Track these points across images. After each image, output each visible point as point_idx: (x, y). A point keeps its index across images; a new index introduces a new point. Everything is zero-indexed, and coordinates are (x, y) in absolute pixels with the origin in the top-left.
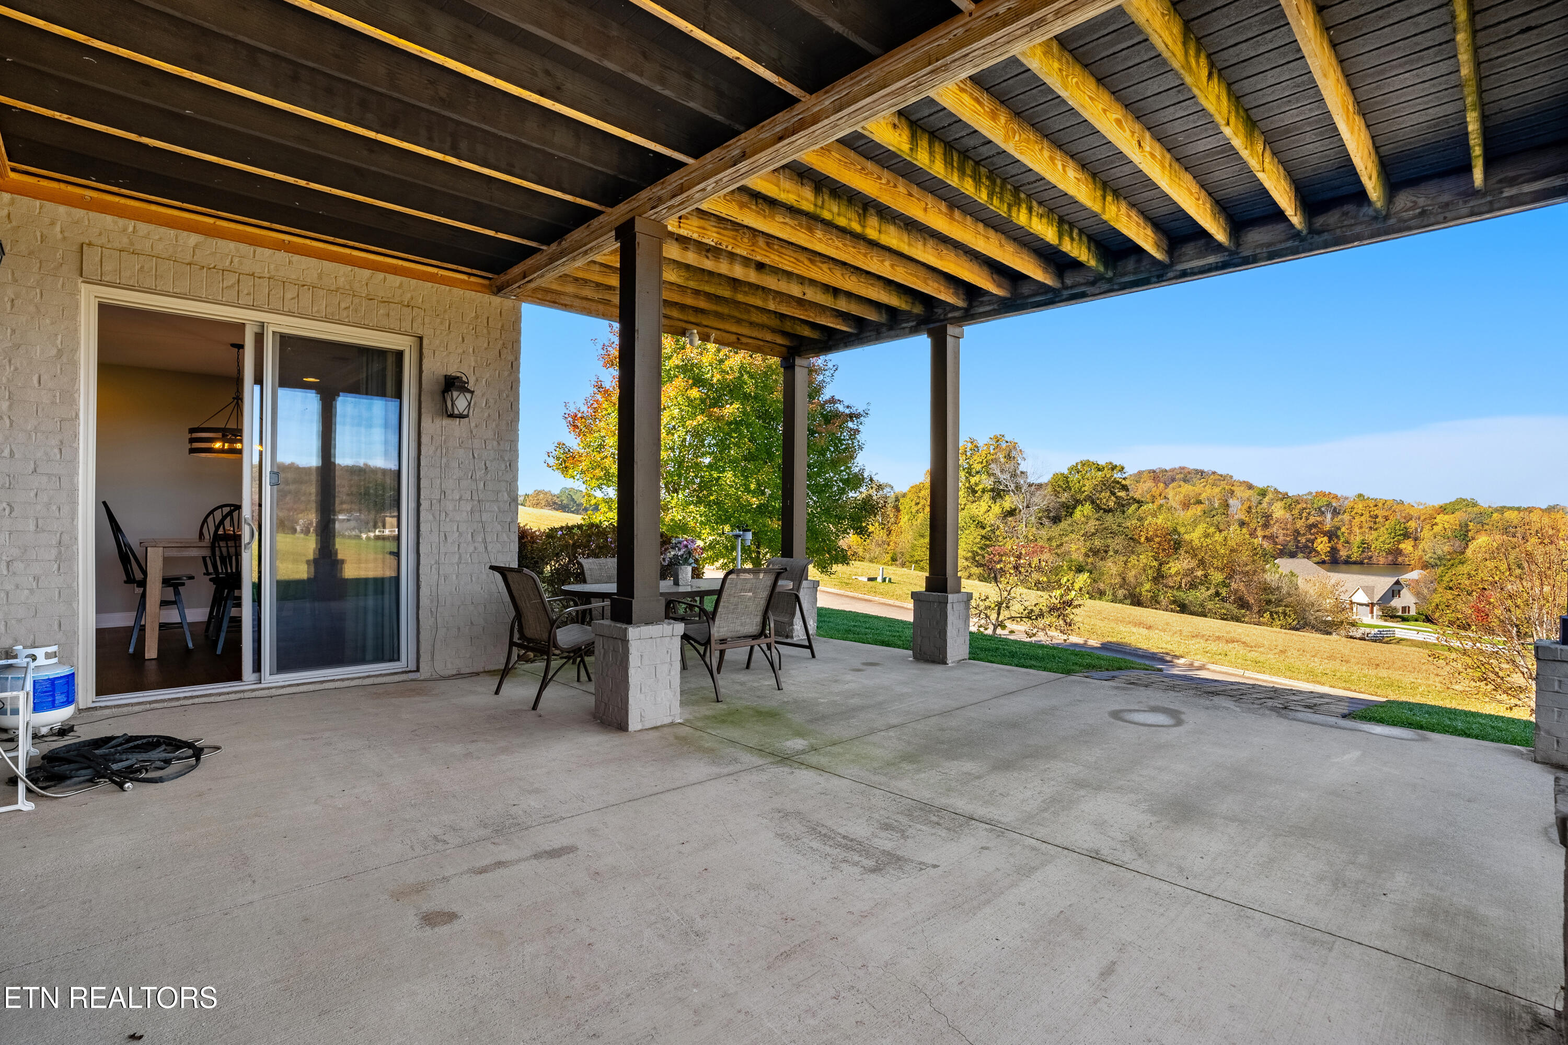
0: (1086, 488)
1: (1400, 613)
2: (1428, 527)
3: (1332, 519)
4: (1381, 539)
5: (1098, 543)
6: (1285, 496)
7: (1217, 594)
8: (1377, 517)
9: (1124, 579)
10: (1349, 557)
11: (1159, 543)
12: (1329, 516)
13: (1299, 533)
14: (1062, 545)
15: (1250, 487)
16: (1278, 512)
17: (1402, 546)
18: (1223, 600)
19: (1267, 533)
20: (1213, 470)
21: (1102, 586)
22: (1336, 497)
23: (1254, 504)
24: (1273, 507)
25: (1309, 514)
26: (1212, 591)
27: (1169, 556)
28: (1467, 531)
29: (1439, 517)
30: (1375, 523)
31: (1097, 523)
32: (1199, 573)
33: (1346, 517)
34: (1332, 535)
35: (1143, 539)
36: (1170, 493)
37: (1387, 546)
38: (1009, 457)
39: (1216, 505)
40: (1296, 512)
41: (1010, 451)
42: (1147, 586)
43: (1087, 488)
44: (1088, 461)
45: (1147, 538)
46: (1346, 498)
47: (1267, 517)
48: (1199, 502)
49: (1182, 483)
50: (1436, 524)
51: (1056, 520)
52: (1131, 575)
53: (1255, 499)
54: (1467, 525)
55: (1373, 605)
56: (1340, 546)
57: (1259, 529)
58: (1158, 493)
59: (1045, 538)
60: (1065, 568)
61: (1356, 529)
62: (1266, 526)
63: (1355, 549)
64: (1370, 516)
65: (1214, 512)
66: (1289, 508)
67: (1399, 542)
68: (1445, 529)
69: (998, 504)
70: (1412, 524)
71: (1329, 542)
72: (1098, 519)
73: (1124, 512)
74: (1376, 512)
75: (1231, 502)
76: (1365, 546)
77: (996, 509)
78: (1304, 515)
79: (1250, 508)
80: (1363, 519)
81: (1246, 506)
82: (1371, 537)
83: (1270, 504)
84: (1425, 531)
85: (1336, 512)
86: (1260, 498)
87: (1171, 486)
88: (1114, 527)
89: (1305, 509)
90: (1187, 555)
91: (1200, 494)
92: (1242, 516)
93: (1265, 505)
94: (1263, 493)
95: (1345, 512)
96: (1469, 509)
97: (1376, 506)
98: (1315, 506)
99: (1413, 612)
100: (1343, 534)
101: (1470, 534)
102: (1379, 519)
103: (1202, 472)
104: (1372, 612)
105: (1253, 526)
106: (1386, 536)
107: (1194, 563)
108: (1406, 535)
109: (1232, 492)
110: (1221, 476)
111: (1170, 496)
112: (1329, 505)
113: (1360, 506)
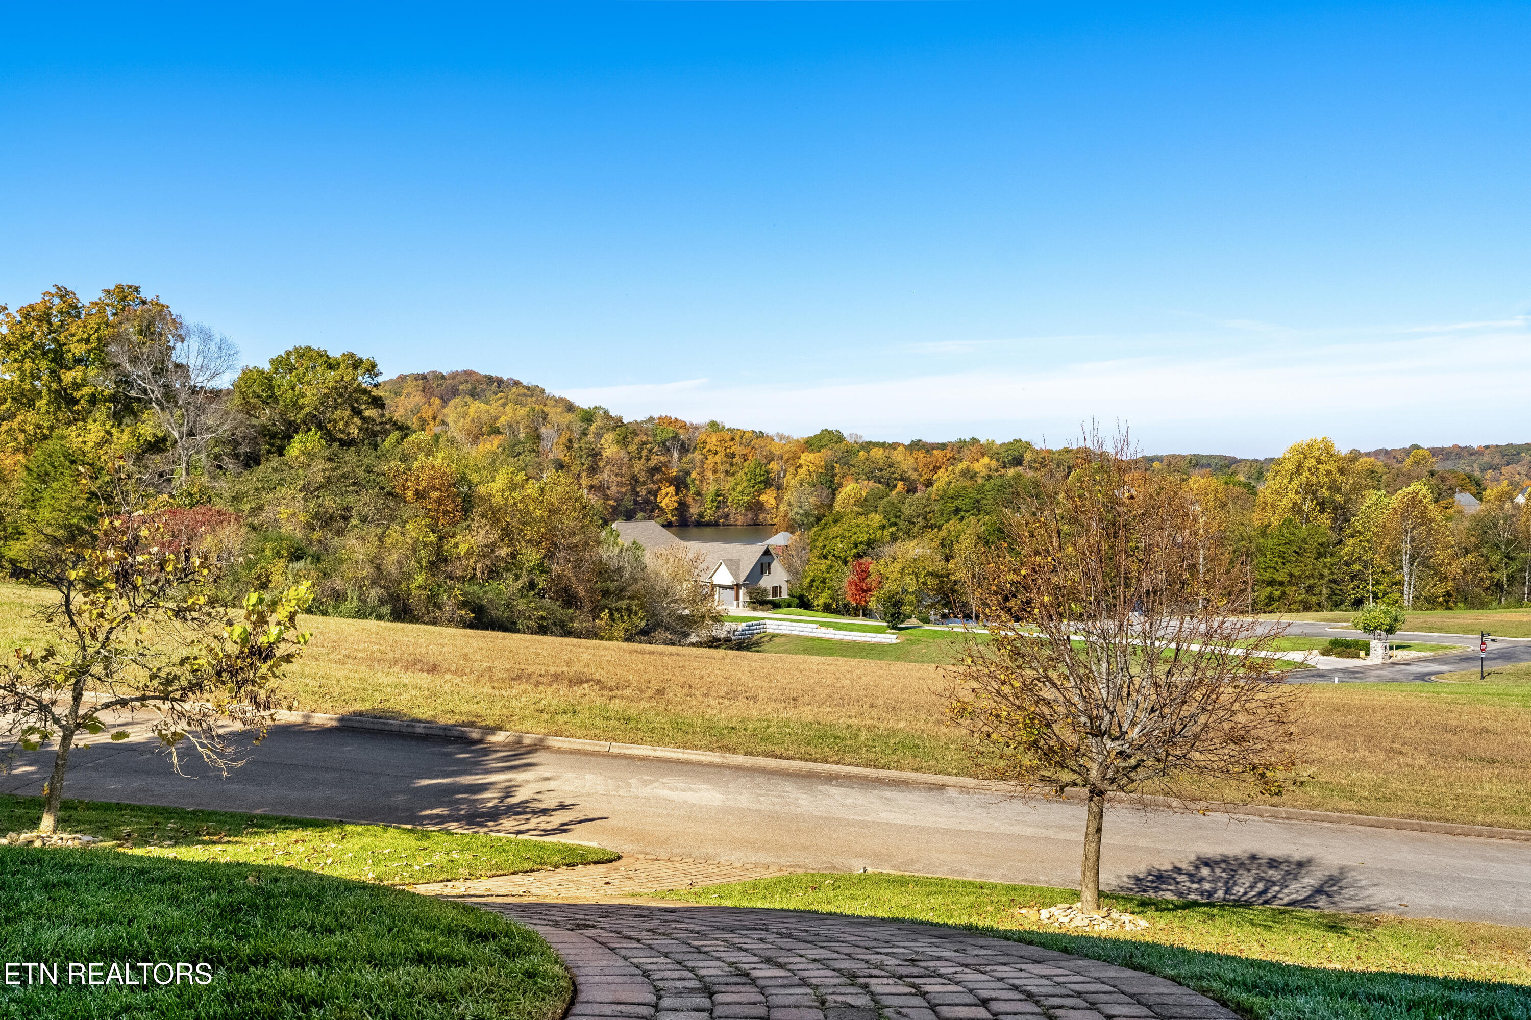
2: (791, 470)
3: (680, 459)
4: (740, 488)
6: (617, 424)
8: (733, 456)
10: (701, 515)
11: (437, 501)
12: (676, 455)
13: (637, 481)
15: (569, 406)
16: (610, 448)
17: (763, 498)
19: (595, 482)
22: (684, 426)
23: (576, 435)
24: (603, 441)
25: (650, 451)
27: (454, 523)
28: (834, 475)
29: (803, 456)
30: (732, 465)
31: (329, 465)
33: (697, 456)
34: (680, 483)
36: (450, 413)
37: (746, 499)
39: (522, 436)
40: (633, 448)
46: (696, 428)
47: (595, 455)
48: (496, 431)
49: (469, 399)
50: (800, 466)
53: (578, 426)
54: (833, 468)
56: (689, 500)
57: (584, 475)
58: (430, 414)
61: (709, 474)
62: (593, 470)
63: (708, 504)
64: (726, 455)
65: (519, 448)
66: (623, 441)
67: (760, 492)
68: (810, 473)
70: (774, 466)
71: (677, 494)
74: (733, 449)
75: (543, 431)
76: (720, 499)
78: (644, 452)
79: (570, 441)
80: (717, 459)
81: (564, 439)
82: (726, 486)
83: (599, 436)
84: (789, 476)
85: (684, 449)
86: (585, 425)
87: (451, 403)
89: (645, 443)
91: (497, 418)
92: (560, 454)
93: (591, 437)
94: (588, 417)
95: (695, 448)
96: (836, 447)
97: (732, 439)
98: (658, 439)
100: (693, 480)
101: (837, 479)
102: (737, 460)
103: (500, 382)
105: (575, 469)
106: (745, 484)
108: (768, 483)
109: (545, 416)
111: (450, 420)
112: (674, 438)
113: (714, 440)
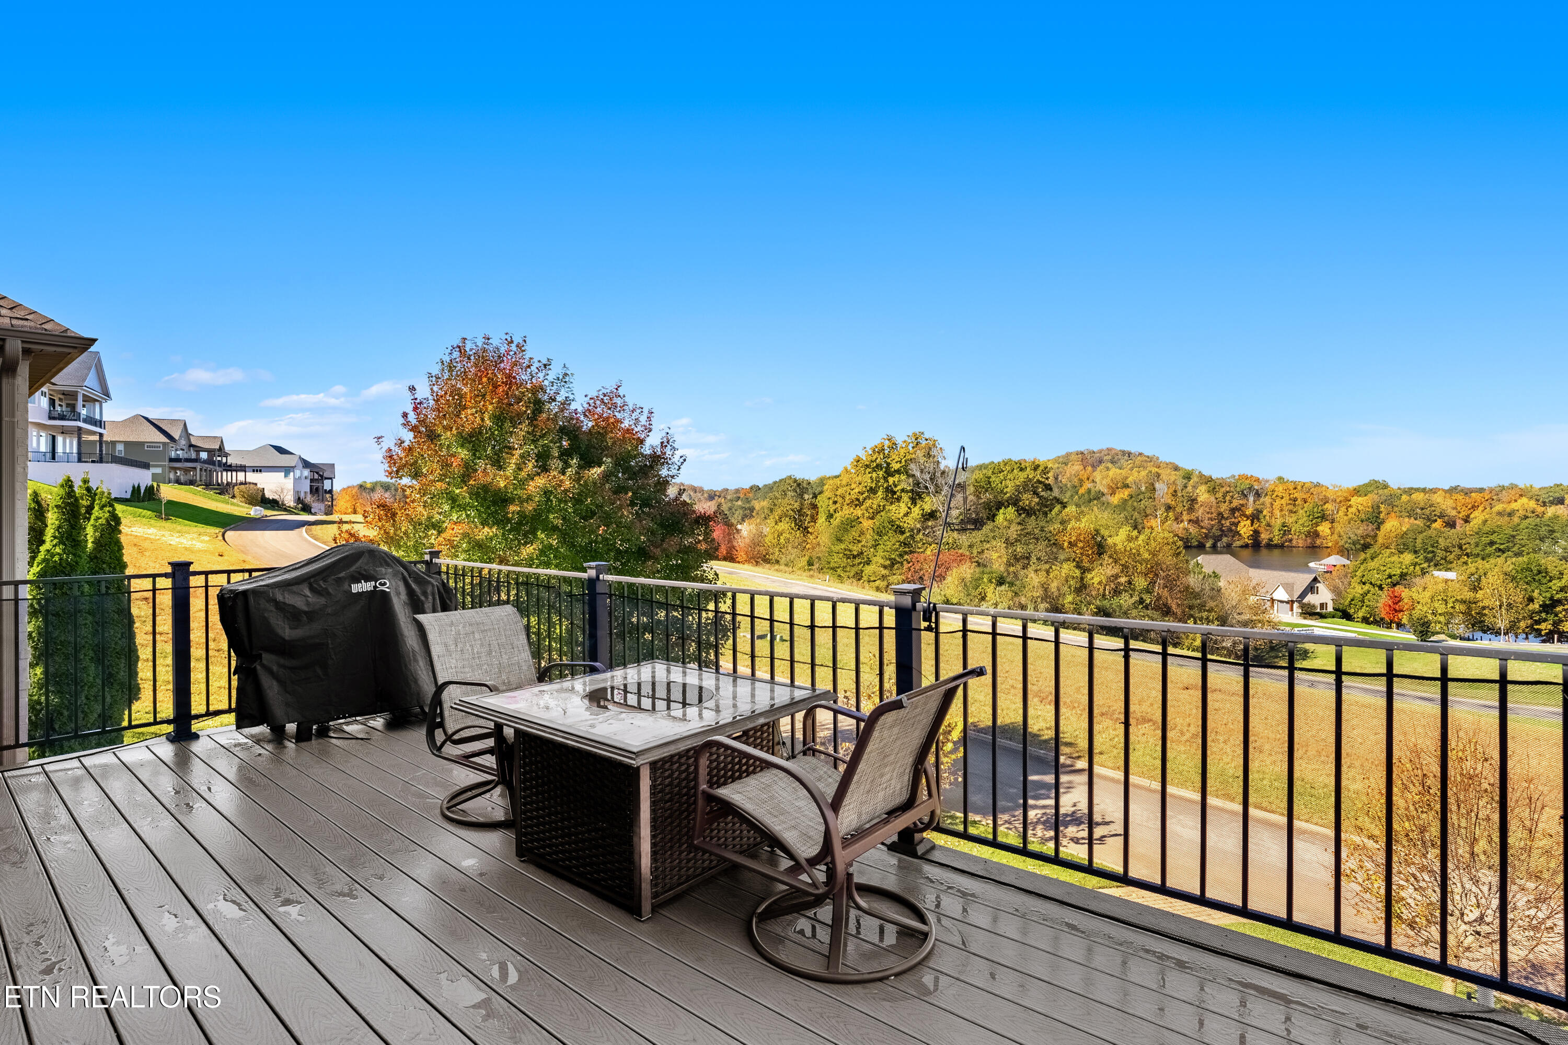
0: (1008, 490)
1: (1318, 610)
2: (1343, 509)
3: (1254, 501)
4: (1301, 522)
5: (1019, 549)
6: (1208, 480)
7: (1141, 601)
8: (1295, 500)
9: (1046, 590)
10: (1271, 540)
11: (1082, 548)
12: (1251, 499)
13: (1223, 517)
14: (983, 551)
15: (1176, 468)
16: (1203, 495)
17: (1319, 528)
18: (1146, 607)
19: (1192, 518)
20: (1140, 451)
21: (1023, 600)
22: (1258, 480)
23: (1179, 488)
24: (1198, 491)
25: (1232, 497)
26: (1136, 598)
27: (1092, 562)
28: (1380, 513)
29: (1353, 499)
30: (1294, 505)
31: (1019, 527)
32: (1123, 580)
33: (1267, 500)
34: (1255, 517)
35: (1066, 544)
36: (1098, 475)
37: (1306, 529)
38: (928, 455)
39: (1143, 489)
40: (1219, 495)
41: (930, 449)
42: (1069, 598)
43: (1010, 489)
44: (1010, 460)
45: (1070, 543)
46: (1267, 481)
47: (1193, 501)
48: (1126, 486)
49: (1110, 465)
50: (1350, 506)
51: (978, 524)
52: (1053, 586)
53: (1180, 482)
54: (1378, 507)
55: (1293, 602)
56: (1261, 529)
57: (1185, 513)
58: (1085, 476)
59: (967, 544)
60: (985, 580)
61: (1277, 513)
62: (1191, 510)
63: (1276, 532)
64: (1290, 499)
65: (1141, 497)
66: (1213, 491)
67: (1317, 525)
68: (1359, 511)
69: (918, 506)
70: (1329, 506)
71: (1252, 525)
72: (1019, 524)
73: (1046, 514)
74: (1296, 495)
75: (1157, 485)
76: (1286, 530)
77: (916, 511)
78: (1228, 498)
79: (1175, 491)
80: (1283, 501)
81: (1171, 491)
82: (1290, 520)
83: (1195, 487)
84: (1341, 513)
85: (1258, 495)
86: (1185, 481)
87: (1098, 469)
88: (1036, 531)
89: (1228, 492)
90: (1111, 560)
91: (1127, 478)
92: (1169, 500)
93: (1190, 489)
94: (1188, 476)
95: (1266, 494)
96: (1381, 492)
97: (1295, 488)
98: (1238, 489)
99: (1330, 609)
100: (1265, 516)
101: (1382, 516)
102: (1299, 502)
103: (1129, 454)
104: (1292, 610)
105: (1179, 510)
106: (1305, 519)
107: (1117, 570)
108: (1323, 517)
109: (1158, 475)
110: (1148, 457)
111: (1097, 480)
112: (1251, 488)
113: (1281, 489)
